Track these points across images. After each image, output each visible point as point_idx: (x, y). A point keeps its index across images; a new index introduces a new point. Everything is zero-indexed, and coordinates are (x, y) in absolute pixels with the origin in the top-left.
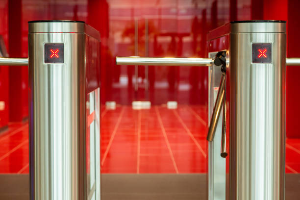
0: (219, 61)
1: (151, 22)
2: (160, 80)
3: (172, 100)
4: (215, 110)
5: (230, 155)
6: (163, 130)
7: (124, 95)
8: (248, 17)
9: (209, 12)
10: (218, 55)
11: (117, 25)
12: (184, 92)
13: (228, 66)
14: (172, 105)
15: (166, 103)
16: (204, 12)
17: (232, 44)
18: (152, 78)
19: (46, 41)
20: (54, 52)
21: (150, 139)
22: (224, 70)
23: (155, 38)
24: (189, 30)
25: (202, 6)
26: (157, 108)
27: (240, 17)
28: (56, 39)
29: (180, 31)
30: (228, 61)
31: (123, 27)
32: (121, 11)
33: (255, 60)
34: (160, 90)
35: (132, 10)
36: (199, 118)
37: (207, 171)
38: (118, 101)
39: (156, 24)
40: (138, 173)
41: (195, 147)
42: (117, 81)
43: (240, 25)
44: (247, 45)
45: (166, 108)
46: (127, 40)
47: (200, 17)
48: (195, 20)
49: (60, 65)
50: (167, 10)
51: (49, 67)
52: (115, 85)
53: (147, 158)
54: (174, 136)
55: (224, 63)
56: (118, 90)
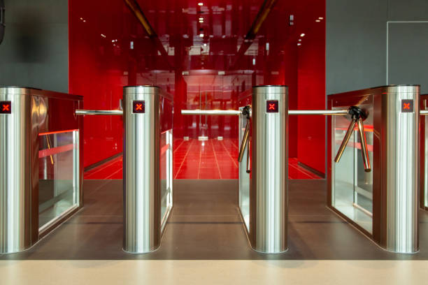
0: (246, 112)
1: (209, 94)
2: (214, 124)
3: (220, 135)
4: (243, 143)
5: (253, 172)
6: (215, 153)
7: (195, 133)
8: (262, 83)
9: (240, 88)
10: (244, 109)
11: (192, 95)
12: (227, 131)
13: (251, 115)
14: (220, 138)
15: (216, 137)
16: (238, 87)
17: (253, 100)
18: (210, 124)
19: (134, 99)
20: (139, 107)
21: (208, 158)
22: (248, 118)
23: (212, 102)
24: (229, 97)
25: (236, 84)
26: (211, 140)
27: (257, 84)
28: (140, 98)
29: (224, 98)
30: (251, 112)
31: (194, 96)
32: (193, 88)
33: (268, 111)
34: (214, 130)
35: (199, 87)
36: (235, 146)
37: (238, 178)
38: (191, 136)
39: (212, 94)
40: (198, 179)
41: (233, 164)
42: (191, 125)
43: (258, 88)
44: (263, 101)
45: (217, 140)
46: (197, 103)
47: (236, 91)
48: (233, 92)
49: (142, 114)
50: (218, 88)
51: (136, 115)
52: (190, 127)
53: (204, 169)
54: (221, 156)
55: (249, 114)
56: (192, 130)
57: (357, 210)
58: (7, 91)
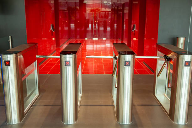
19: (65, 60)
28: (68, 60)
33: (125, 65)
43: (121, 55)
44: (123, 61)
49: (69, 67)
57: (166, 98)
58: (7, 56)
